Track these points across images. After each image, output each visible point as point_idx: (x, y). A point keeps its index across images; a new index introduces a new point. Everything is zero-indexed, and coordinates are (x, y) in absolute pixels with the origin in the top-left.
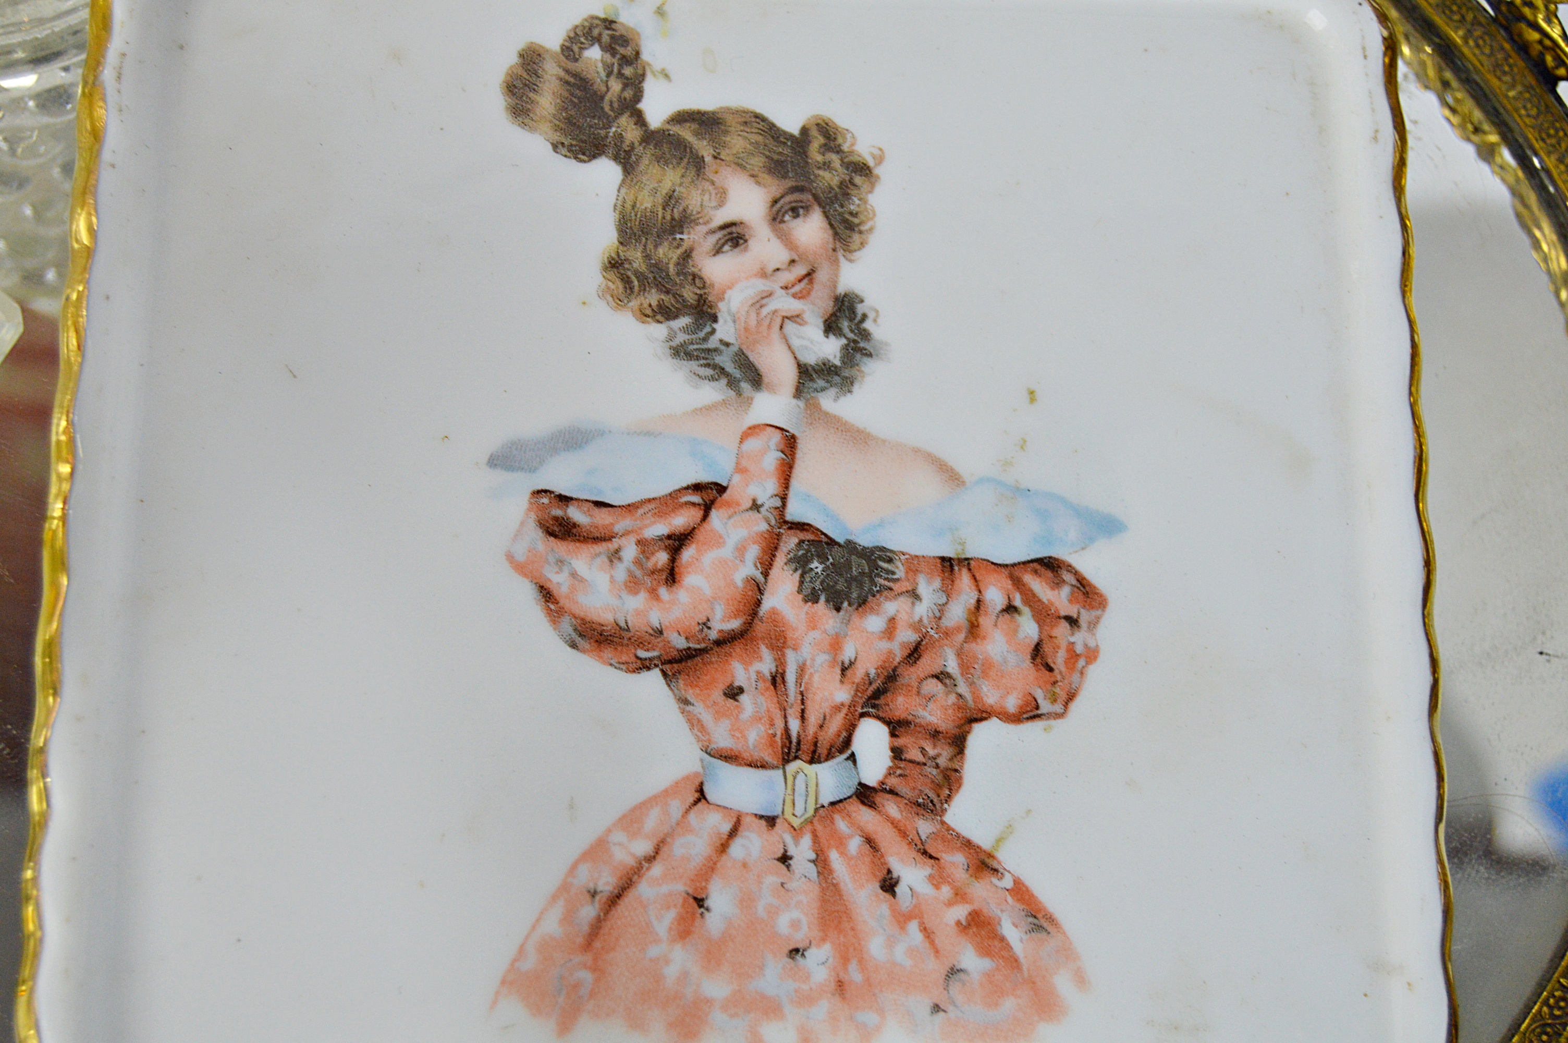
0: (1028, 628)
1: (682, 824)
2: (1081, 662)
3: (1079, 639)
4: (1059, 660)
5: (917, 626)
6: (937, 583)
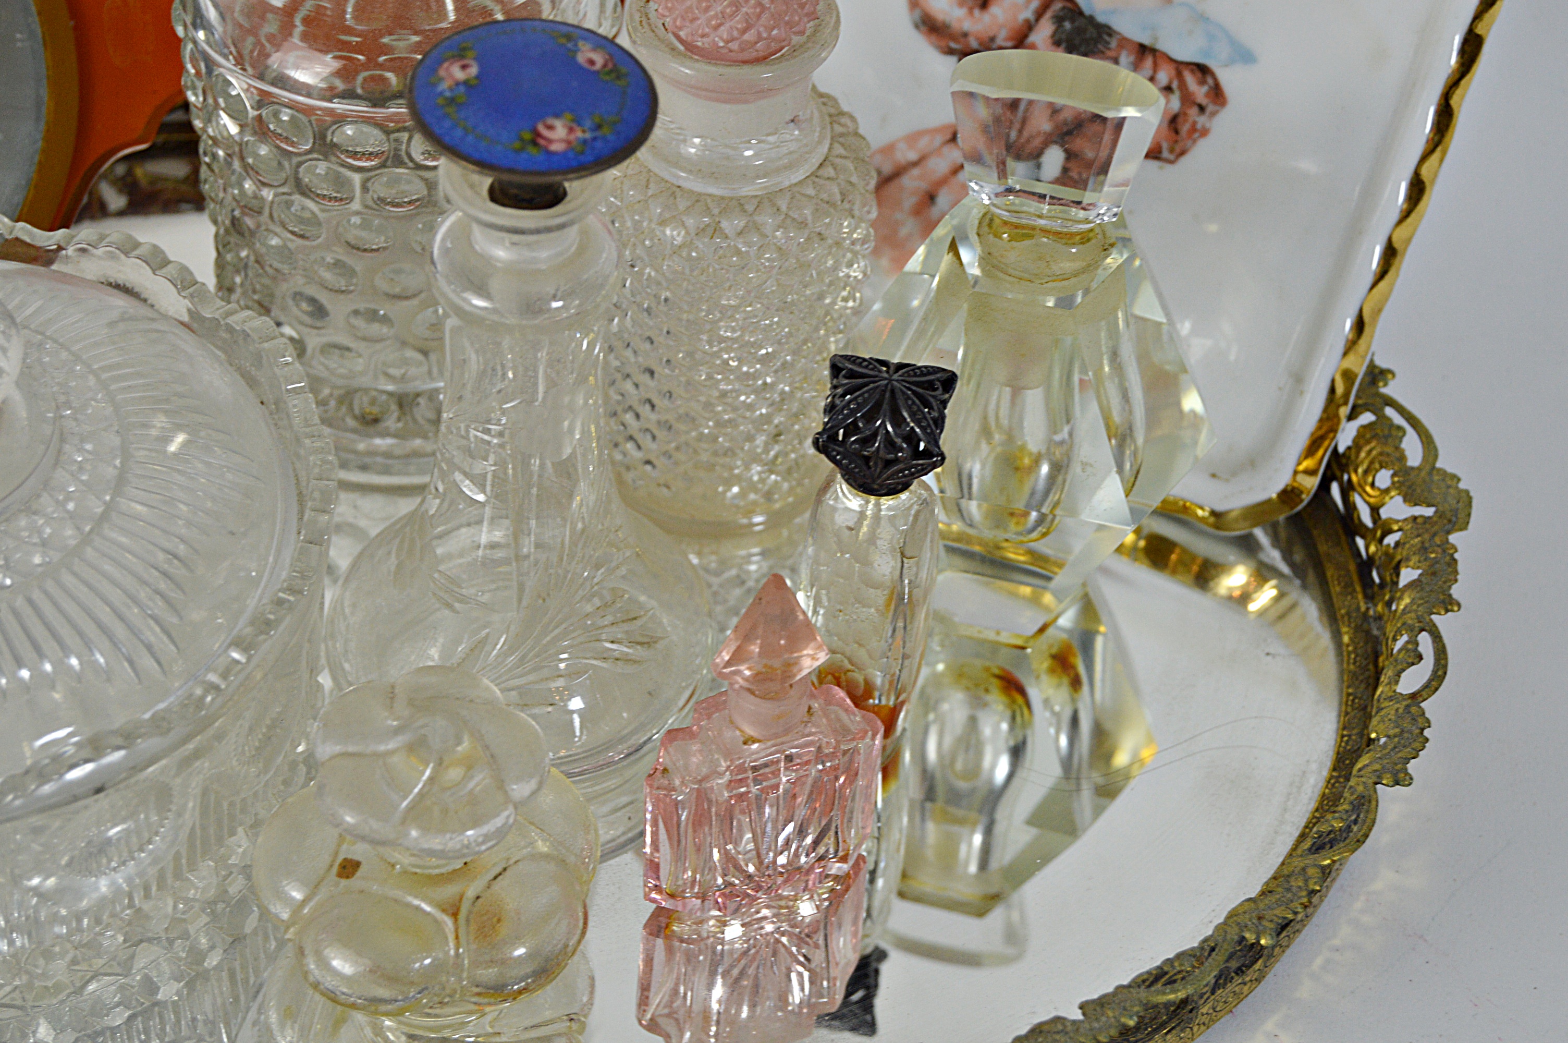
2: (1196, 135)
4: (1185, 129)
6: (1132, 58)
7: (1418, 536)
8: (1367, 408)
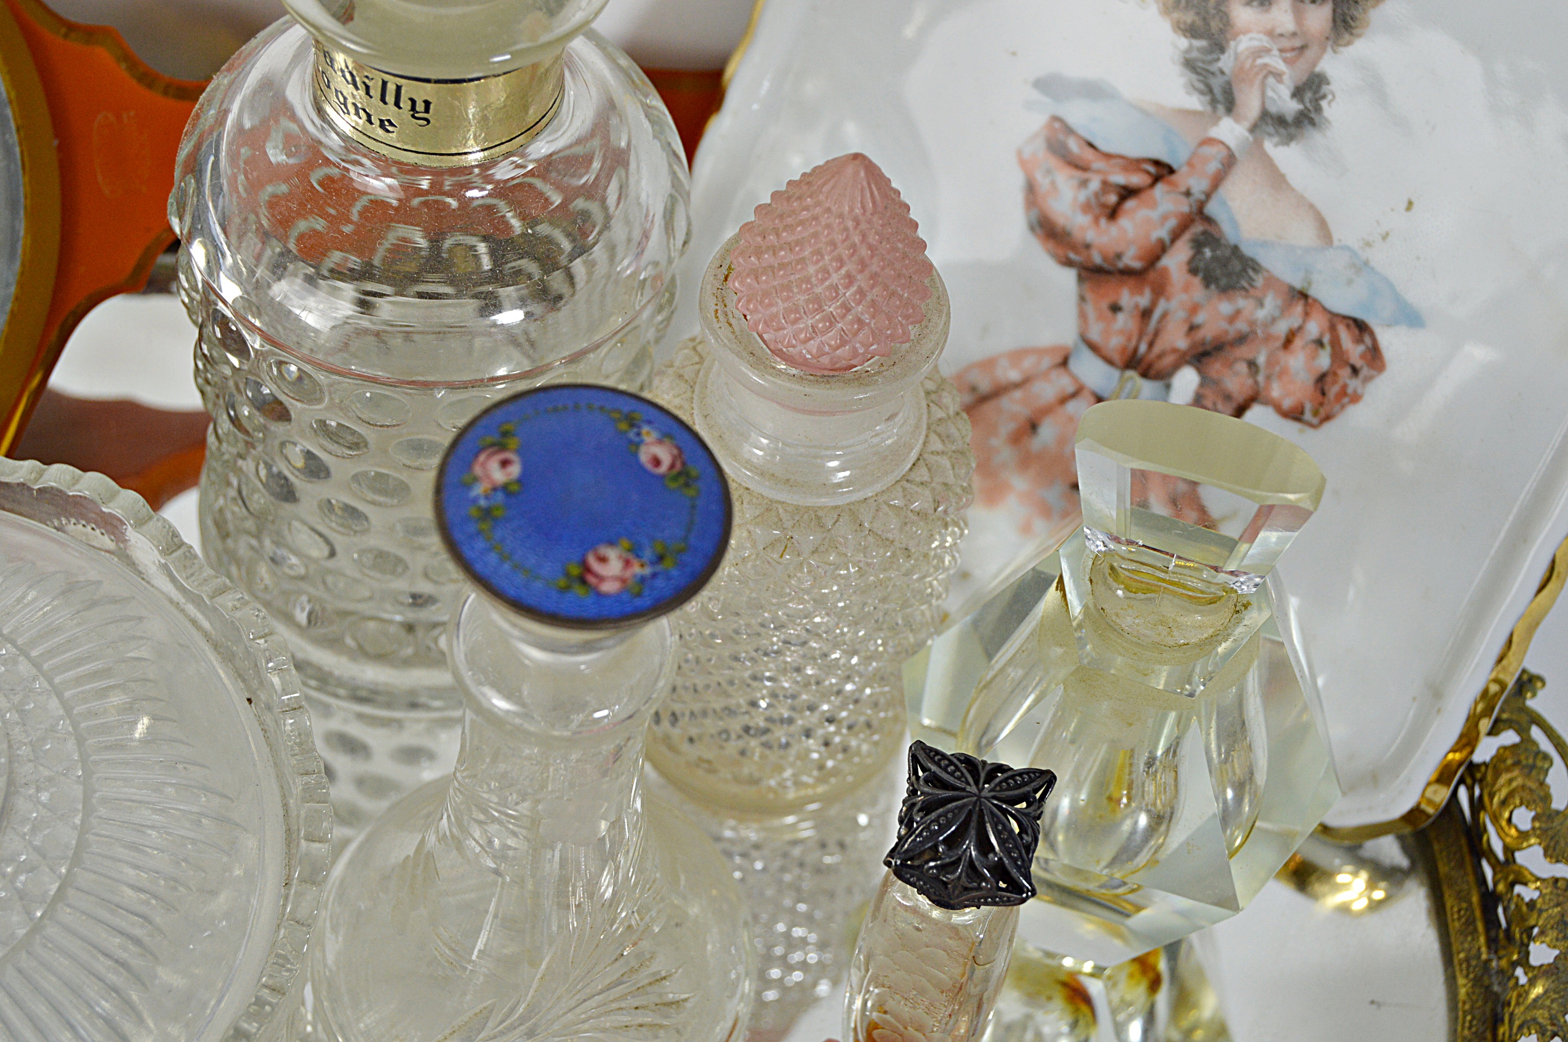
0: (1324, 360)
1: (1045, 375)
2: (1346, 400)
3: (1353, 384)
4: (1333, 391)
5: (1252, 323)
6: (1279, 302)
7: (1558, 905)
8: (1510, 724)
